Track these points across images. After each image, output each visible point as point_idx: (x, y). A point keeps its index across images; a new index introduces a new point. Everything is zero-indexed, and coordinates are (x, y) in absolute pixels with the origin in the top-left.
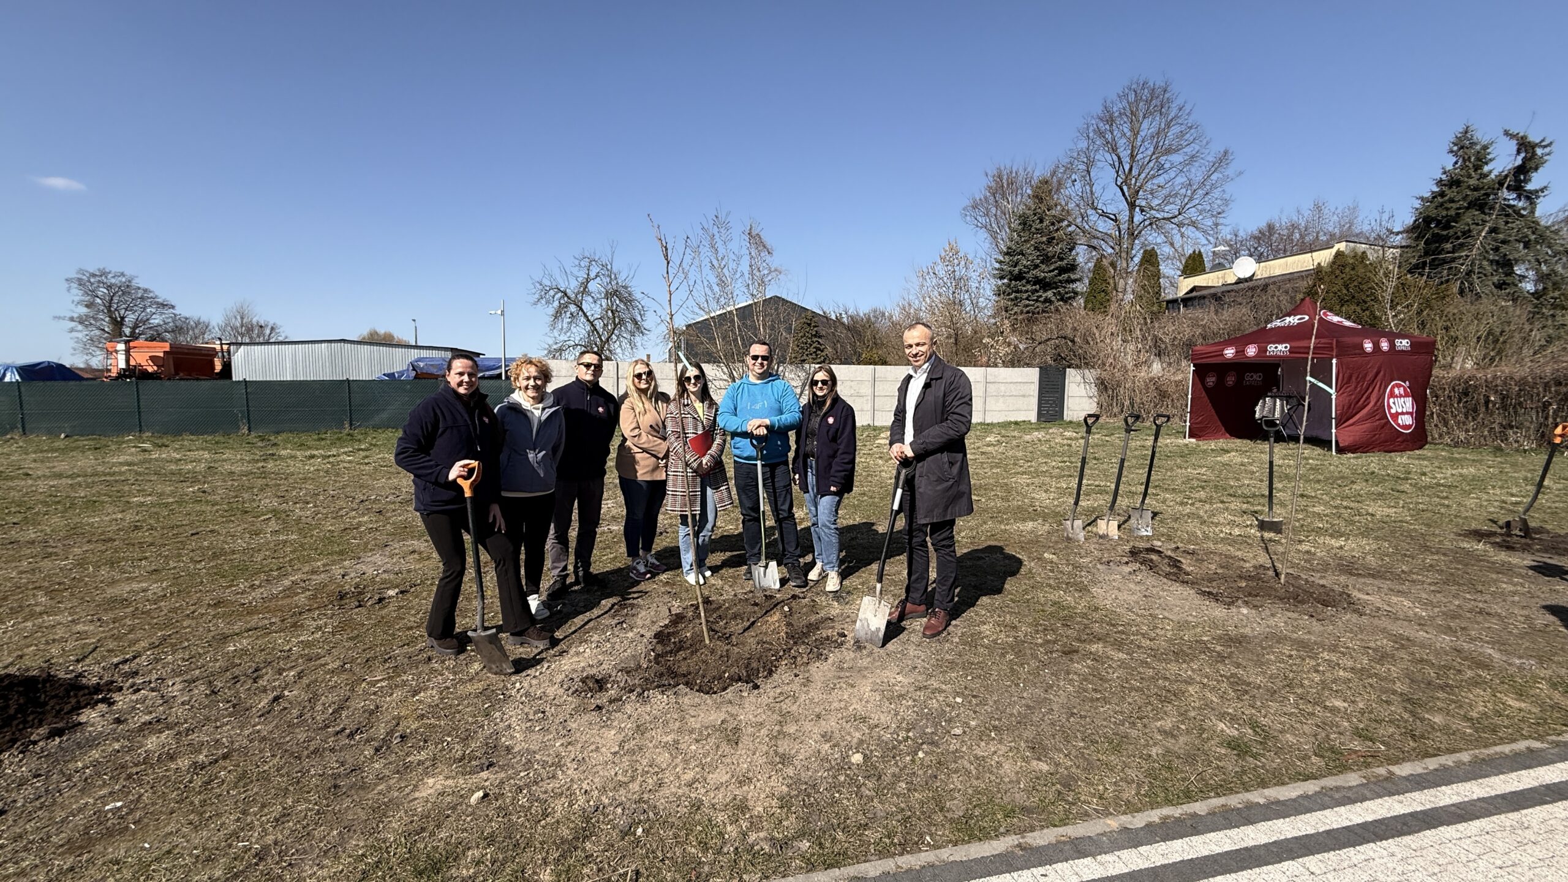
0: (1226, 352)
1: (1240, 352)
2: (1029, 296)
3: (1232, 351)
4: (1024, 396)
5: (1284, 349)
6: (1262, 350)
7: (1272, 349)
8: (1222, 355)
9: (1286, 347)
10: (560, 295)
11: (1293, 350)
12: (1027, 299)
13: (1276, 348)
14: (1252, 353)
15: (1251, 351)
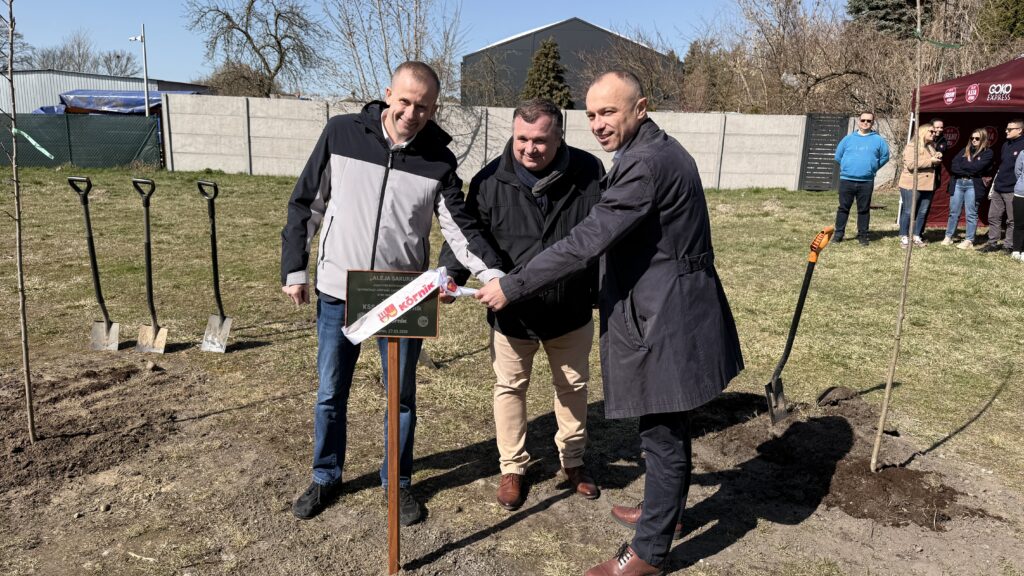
0: (947, 95)
1: (961, 95)
2: (888, 14)
3: (953, 94)
4: (780, 154)
5: (1005, 92)
6: (983, 92)
7: (994, 91)
8: (942, 100)
9: (1008, 89)
10: (221, 17)
12: (884, 18)
13: (998, 89)
14: (972, 98)
15: (972, 94)
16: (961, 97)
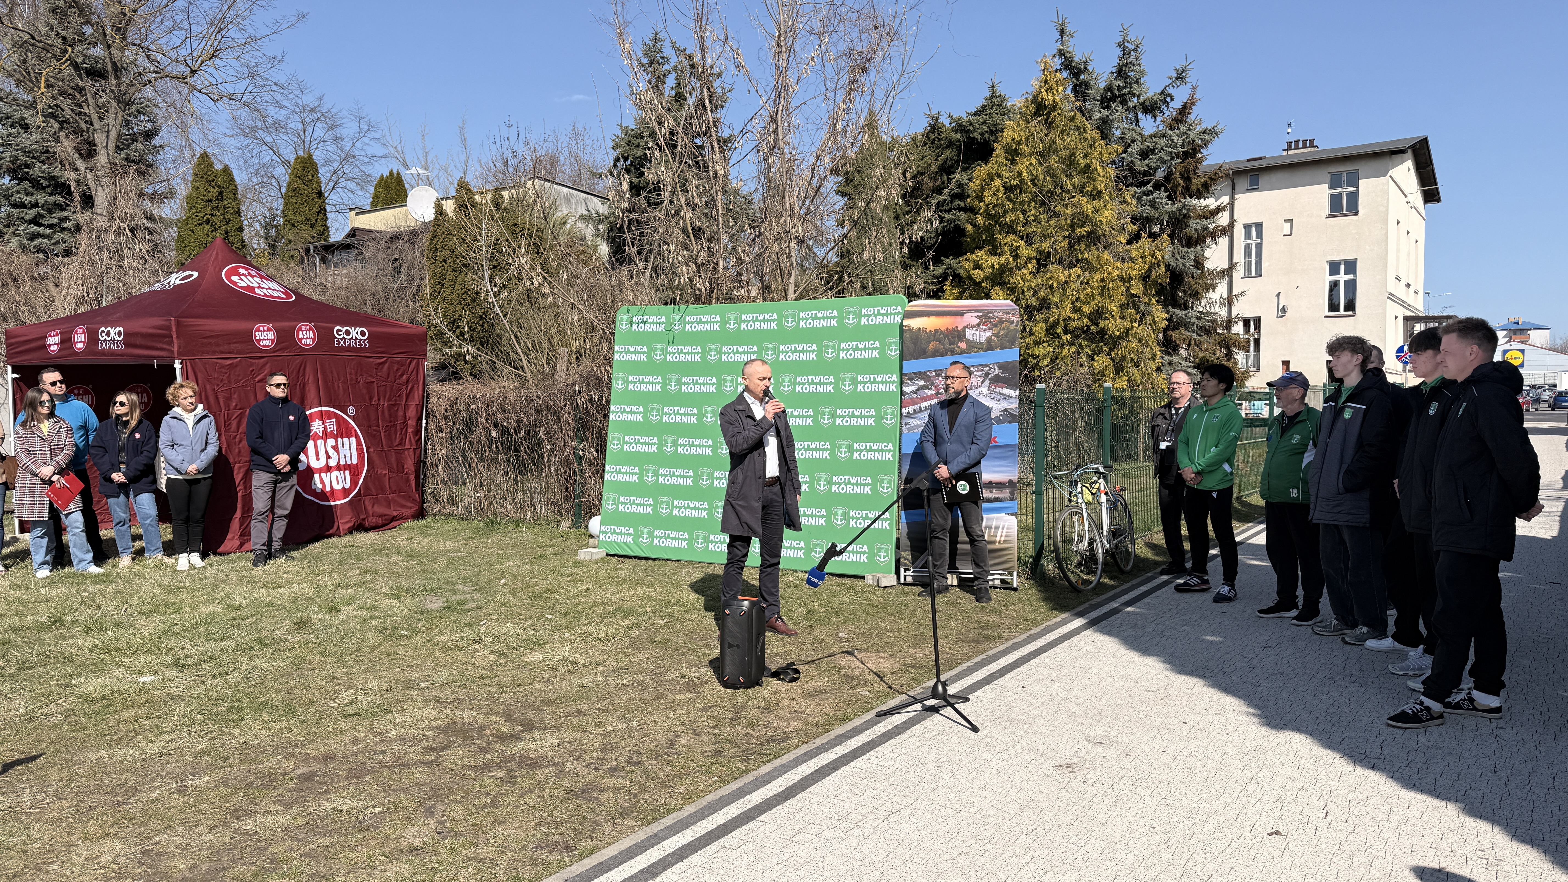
0: (50, 340)
1: (66, 341)
3: (56, 340)
5: (117, 338)
6: (92, 338)
7: (105, 337)
9: (119, 333)
11: (132, 340)
13: (108, 334)
14: (80, 345)
15: (80, 340)
16: (67, 345)
